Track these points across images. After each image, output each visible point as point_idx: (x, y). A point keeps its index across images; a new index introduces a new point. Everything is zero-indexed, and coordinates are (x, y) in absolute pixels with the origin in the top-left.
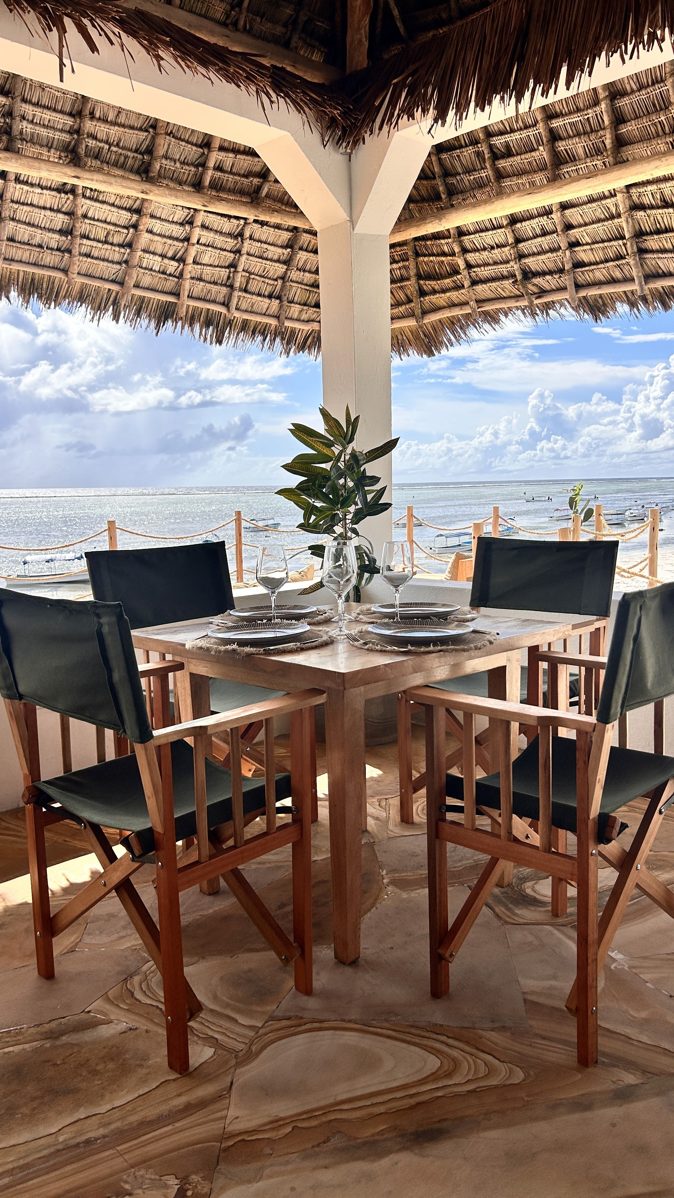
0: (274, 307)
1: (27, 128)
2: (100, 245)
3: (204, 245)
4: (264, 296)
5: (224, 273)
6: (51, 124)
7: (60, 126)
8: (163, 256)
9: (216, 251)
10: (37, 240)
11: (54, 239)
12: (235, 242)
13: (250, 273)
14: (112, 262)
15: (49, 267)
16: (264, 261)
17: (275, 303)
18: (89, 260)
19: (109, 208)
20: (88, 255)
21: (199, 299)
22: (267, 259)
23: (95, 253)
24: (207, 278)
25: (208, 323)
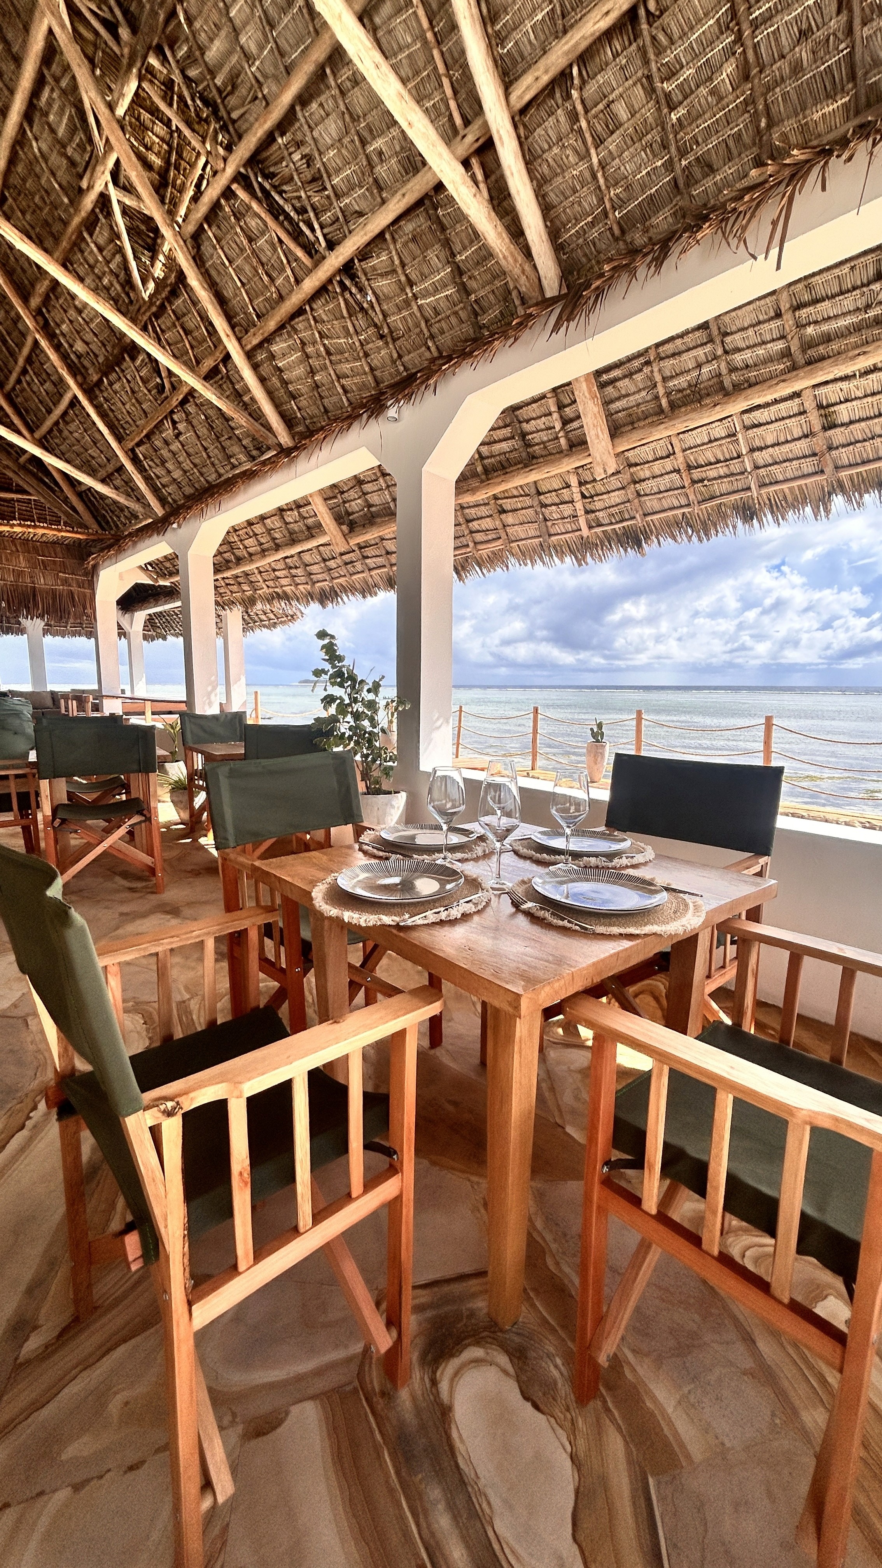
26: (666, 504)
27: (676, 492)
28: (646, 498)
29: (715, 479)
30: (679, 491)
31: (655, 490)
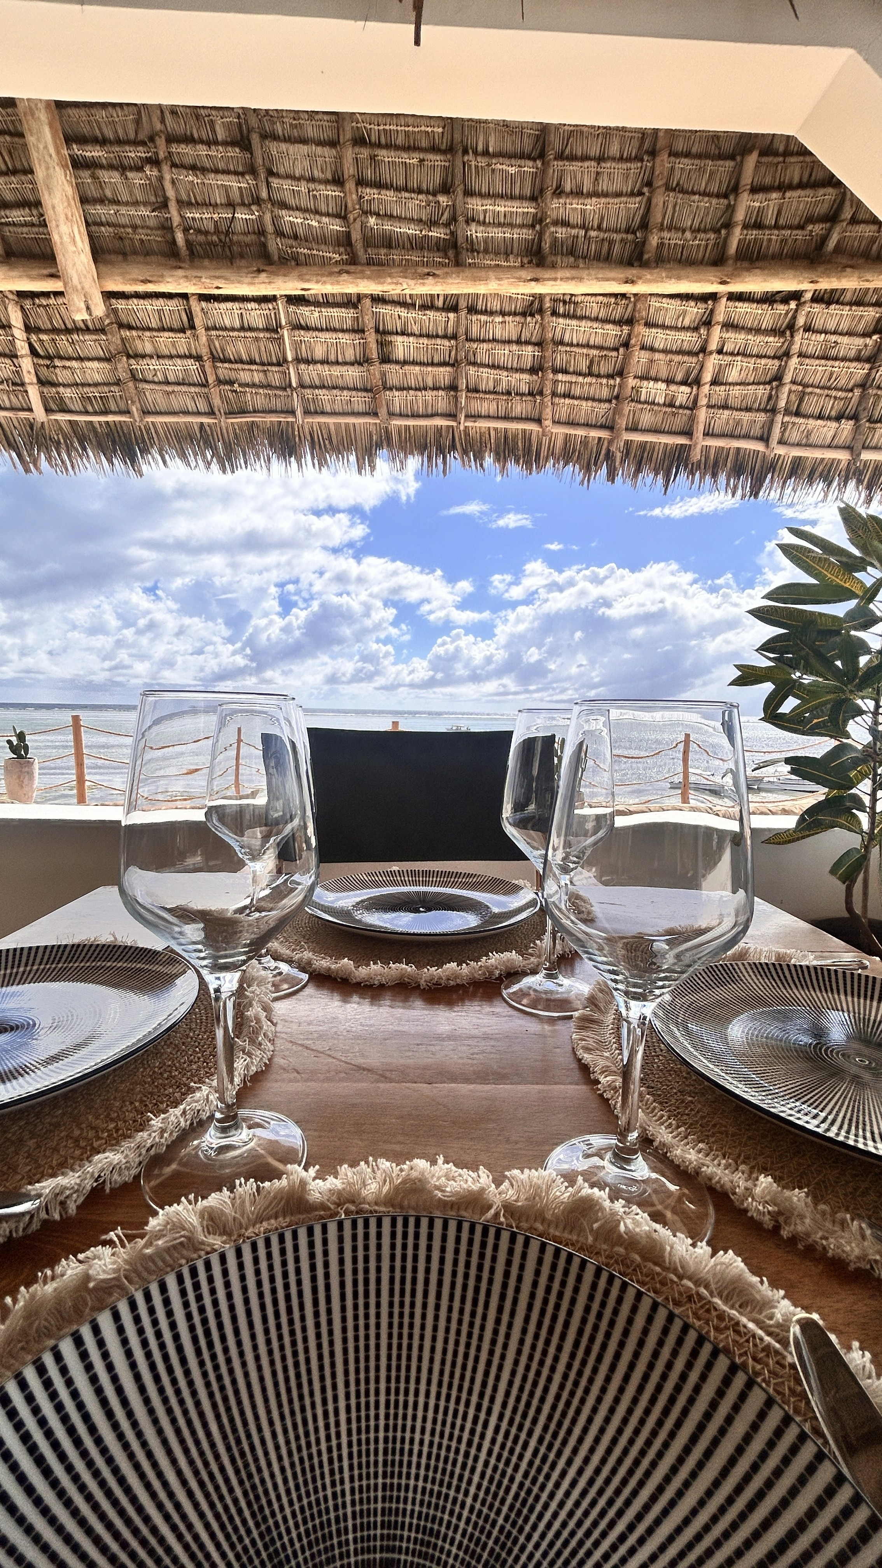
0: (845, 433)
1: (476, 232)
2: (580, 379)
3: (732, 354)
4: (829, 418)
5: (762, 391)
6: (508, 220)
7: (519, 221)
8: (669, 381)
9: (749, 359)
10: (503, 386)
11: (523, 381)
12: (782, 340)
13: (806, 386)
14: (600, 401)
15: (521, 419)
16: (830, 363)
17: (847, 426)
18: (567, 401)
19: (589, 324)
20: (567, 395)
21: (722, 435)
22: (836, 359)
23: (577, 391)
24: (736, 403)
25: (738, 470)
26: (176, 403)
27: (192, 389)
28: (146, 386)
29: (247, 385)
30: (197, 390)
31: (160, 377)
